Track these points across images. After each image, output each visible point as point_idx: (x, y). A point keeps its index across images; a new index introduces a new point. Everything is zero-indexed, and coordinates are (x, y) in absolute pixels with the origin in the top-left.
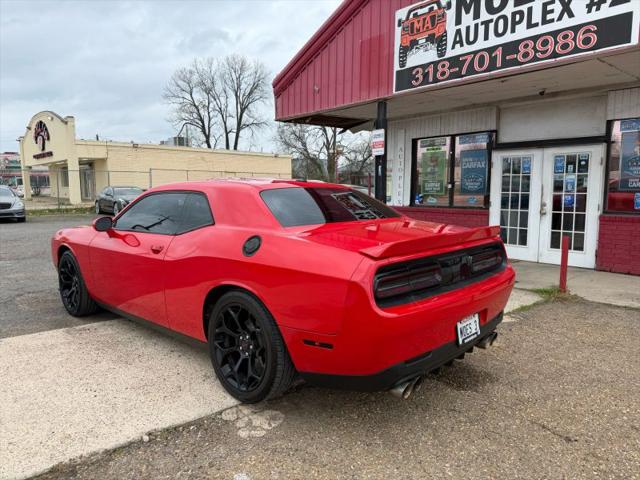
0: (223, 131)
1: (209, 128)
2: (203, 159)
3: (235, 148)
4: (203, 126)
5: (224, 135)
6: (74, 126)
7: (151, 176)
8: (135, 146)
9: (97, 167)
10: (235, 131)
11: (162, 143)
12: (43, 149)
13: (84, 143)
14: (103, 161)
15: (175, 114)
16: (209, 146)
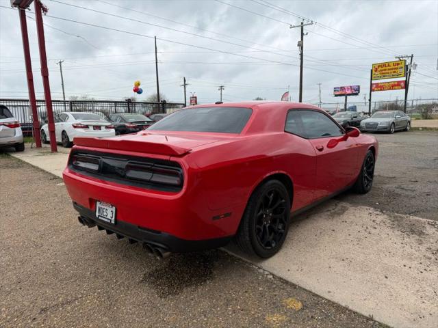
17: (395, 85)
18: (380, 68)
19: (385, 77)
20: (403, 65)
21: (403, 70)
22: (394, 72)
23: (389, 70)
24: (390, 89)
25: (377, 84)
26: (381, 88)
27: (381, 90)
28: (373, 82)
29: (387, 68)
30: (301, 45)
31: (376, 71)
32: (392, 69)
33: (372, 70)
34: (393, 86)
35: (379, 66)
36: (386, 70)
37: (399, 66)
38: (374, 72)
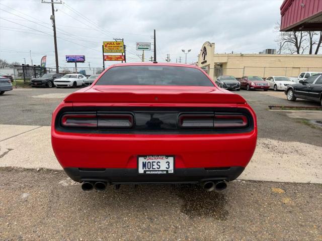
0: (309, 44)
1: (300, 43)
2: (279, 61)
3: (316, 53)
4: (297, 42)
5: (310, 46)
6: (214, 48)
7: (244, 70)
8: (242, 55)
9: (224, 67)
10: (318, 43)
11: (260, 53)
12: (204, 59)
13: (218, 56)
14: (226, 63)
15: (280, 37)
16: (298, 53)
17: (119, 58)
18: (108, 45)
19: (112, 52)
20: (122, 45)
21: (122, 48)
22: (117, 49)
23: (114, 47)
24: (116, 60)
25: (107, 56)
26: (110, 59)
27: (110, 60)
28: (105, 54)
29: (113, 45)
30: (53, 19)
31: (106, 46)
32: (115, 47)
33: (103, 46)
34: (118, 58)
35: (107, 44)
36: (112, 47)
37: (120, 45)
38: (104, 47)
